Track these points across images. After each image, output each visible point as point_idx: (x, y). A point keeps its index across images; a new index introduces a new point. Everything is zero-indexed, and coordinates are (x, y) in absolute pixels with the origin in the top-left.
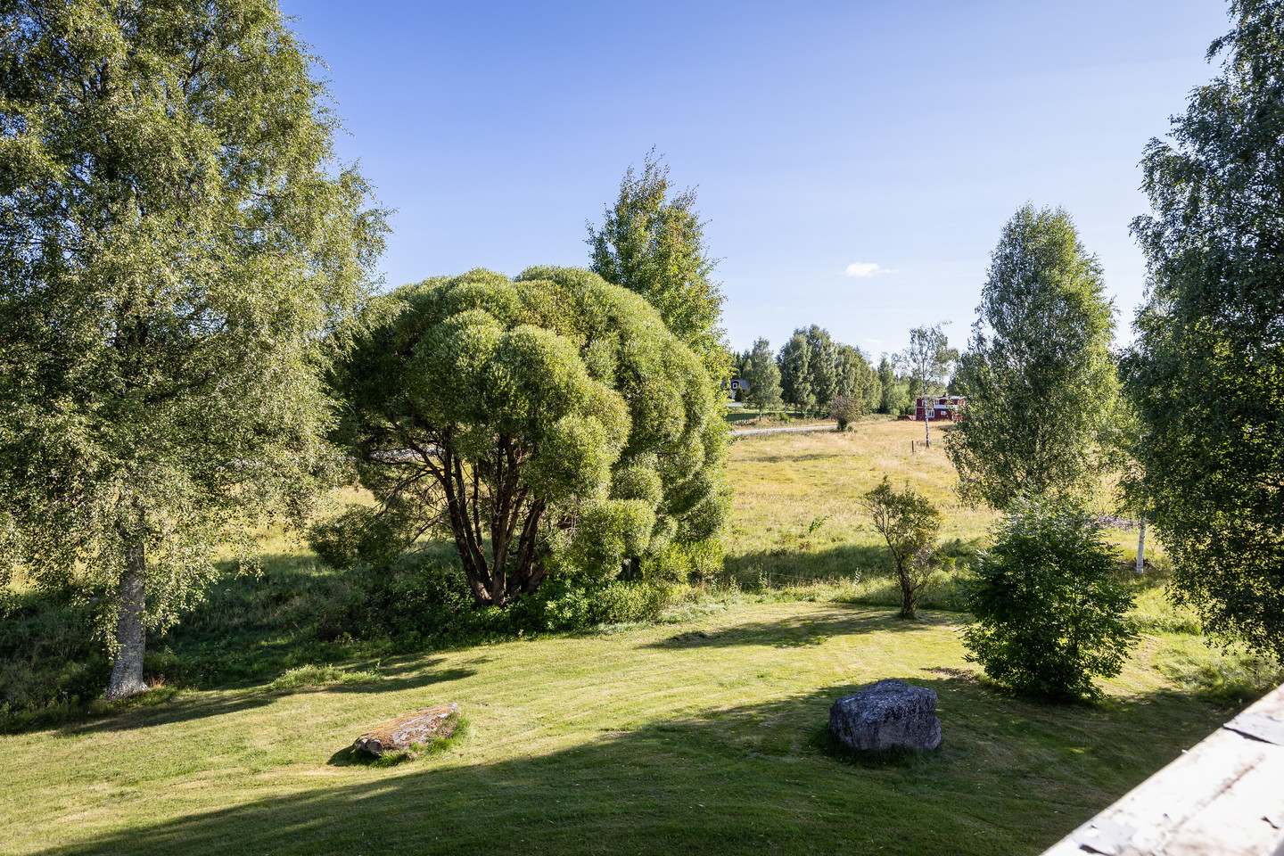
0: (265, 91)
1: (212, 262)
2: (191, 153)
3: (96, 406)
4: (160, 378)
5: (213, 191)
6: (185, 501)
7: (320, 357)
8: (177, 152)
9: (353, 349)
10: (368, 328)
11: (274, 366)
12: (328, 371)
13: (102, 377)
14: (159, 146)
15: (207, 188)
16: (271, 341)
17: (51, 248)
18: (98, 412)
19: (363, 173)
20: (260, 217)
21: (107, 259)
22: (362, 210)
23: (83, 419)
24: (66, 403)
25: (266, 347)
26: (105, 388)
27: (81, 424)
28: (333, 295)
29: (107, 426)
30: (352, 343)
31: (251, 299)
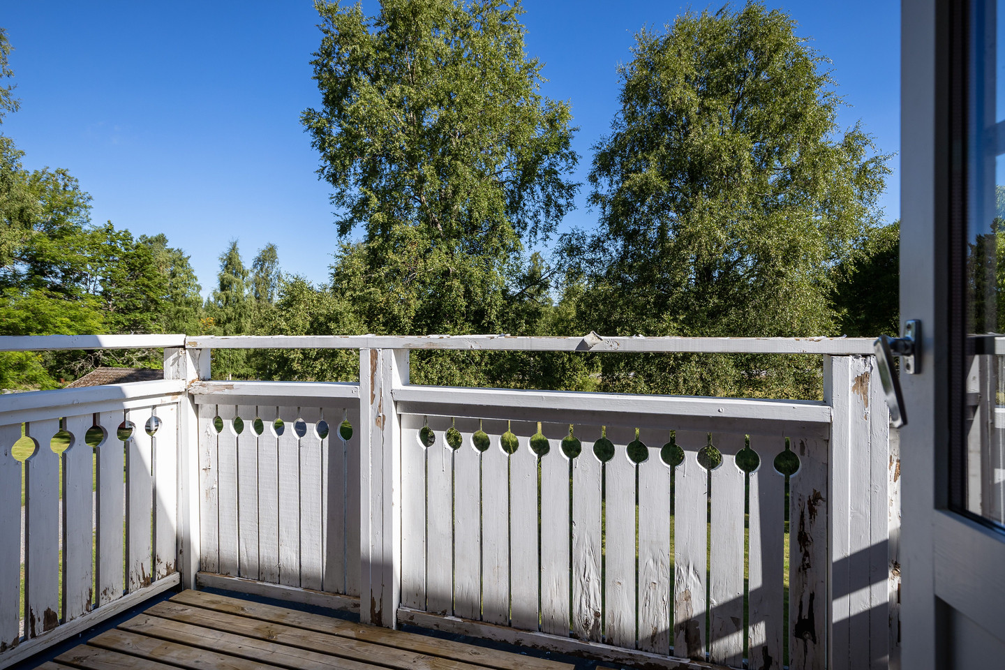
0: (783, 96)
1: (745, 222)
2: (734, 154)
3: (681, 318)
4: (716, 301)
5: (747, 175)
6: (729, 379)
7: (826, 281)
8: (725, 157)
9: (854, 273)
10: (868, 254)
11: (786, 288)
12: (832, 291)
13: (686, 301)
14: (716, 156)
15: (743, 174)
16: (783, 269)
17: (662, 231)
18: (683, 322)
19: (863, 130)
20: (783, 184)
21: (688, 230)
22: (864, 160)
23: (675, 325)
24: (667, 316)
25: (780, 274)
26: (687, 309)
27: (674, 328)
28: (834, 231)
29: (688, 329)
30: (853, 268)
31: (769, 242)
